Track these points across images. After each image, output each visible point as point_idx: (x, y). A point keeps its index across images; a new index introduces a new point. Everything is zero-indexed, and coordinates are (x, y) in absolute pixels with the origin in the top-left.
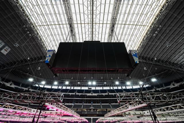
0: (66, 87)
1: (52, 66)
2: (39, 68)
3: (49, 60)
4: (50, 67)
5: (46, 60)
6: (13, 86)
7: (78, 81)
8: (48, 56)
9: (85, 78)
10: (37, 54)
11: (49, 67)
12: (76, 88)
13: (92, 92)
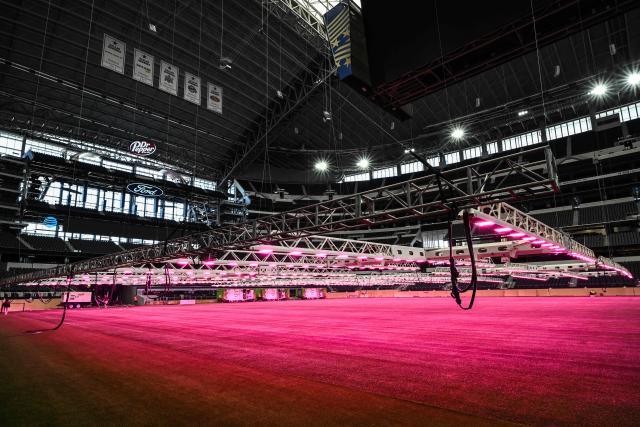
0: (461, 155)
1: (370, 84)
2: (326, 113)
3: (348, 62)
4: (364, 89)
5: (338, 65)
6: (289, 199)
7: (519, 107)
8: (336, 44)
9: (558, 72)
10: (293, 64)
11: (361, 92)
12: (509, 144)
13: (628, 137)
